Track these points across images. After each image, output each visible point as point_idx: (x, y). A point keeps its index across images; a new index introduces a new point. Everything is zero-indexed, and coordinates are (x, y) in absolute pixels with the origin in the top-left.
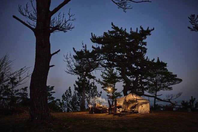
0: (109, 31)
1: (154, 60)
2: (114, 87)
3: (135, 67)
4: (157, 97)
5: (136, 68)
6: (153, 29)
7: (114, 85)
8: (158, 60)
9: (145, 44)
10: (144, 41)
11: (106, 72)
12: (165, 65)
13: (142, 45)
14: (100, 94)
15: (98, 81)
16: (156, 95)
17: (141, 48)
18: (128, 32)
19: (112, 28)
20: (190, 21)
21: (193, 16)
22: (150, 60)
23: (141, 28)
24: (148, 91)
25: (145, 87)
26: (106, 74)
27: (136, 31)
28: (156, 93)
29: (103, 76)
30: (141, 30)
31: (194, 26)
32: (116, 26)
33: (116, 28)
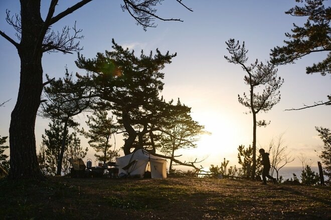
0: (106, 52)
1: (172, 101)
2: (107, 141)
3: (143, 111)
4: (175, 158)
5: (144, 113)
6: (176, 55)
7: (108, 139)
8: (179, 102)
9: (161, 76)
10: (160, 71)
11: (95, 117)
12: (189, 110)
13: (157, 77)
15: (81, 132)
16: (173, 155)
17: (155, 82)
19: (113, 47)
20: (228, 48)
21: (233, 41)
22: (167, 102)
23: (158, 51)
24: (160, 149)
25: (156, 143)
26: (94, 120)
27: (149, 56)
28: (173, 153)
29: (90, 123)
30: (157, 54)
31: (233, 56)
32: (119, 45)
33: (119, 48)
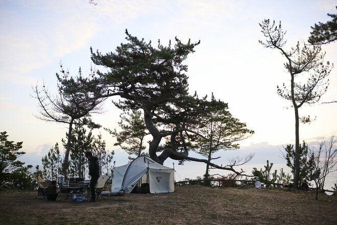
0: (122, 44)
1: (206, 97)
2: (141, 143)
3: (176, 109)
4: (212, 162)
5: (177, 111)
6: (199, 43)
7: (142, 140)
8: (213, 97)
9: (185, 68)
10: (183, 63)
12: (226, 105)
13: (181, 70)
14: (111, 155)
15: (114, 133)
17: (179, 76)
18: (155, 46)
19: (126, 38)
20: (263, 30)
21: (267, 21)
22: (200, 98)
23: (177, 40)
24: (198, 150)
25: (193, 143)
26: (127, 120)
27: (168, 46)
28: (210, 155)
29: (123, 124)
30: (176, 43)
31: (269, 39)
33: (134, 39)
